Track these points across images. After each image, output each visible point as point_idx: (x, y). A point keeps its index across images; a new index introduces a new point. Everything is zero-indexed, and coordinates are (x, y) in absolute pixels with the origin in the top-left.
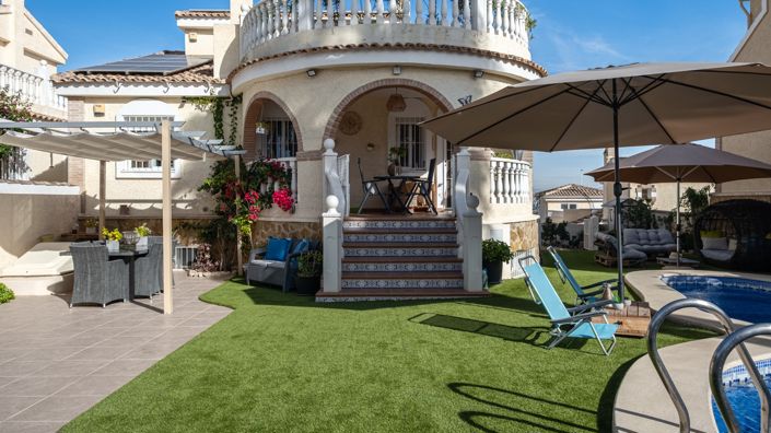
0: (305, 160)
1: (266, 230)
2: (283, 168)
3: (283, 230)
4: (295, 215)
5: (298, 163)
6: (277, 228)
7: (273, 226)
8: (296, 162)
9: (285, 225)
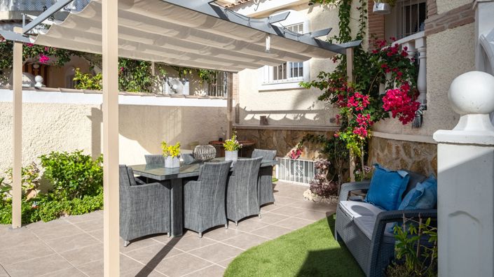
0: (443, 29)
1: (383, 150)
2: (405, 54)
3: (402, 152)
4: (422, 131)
5: (428, 38)
6: (394, 150)
7: (389, 146)
8: (425, 38)
9: (406, 145)
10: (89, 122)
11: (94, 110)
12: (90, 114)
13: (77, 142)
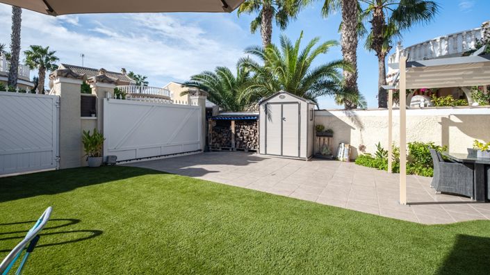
10: (440, 126)
11: (443, 119)
12: (440, 121)
13: (433, 137)
